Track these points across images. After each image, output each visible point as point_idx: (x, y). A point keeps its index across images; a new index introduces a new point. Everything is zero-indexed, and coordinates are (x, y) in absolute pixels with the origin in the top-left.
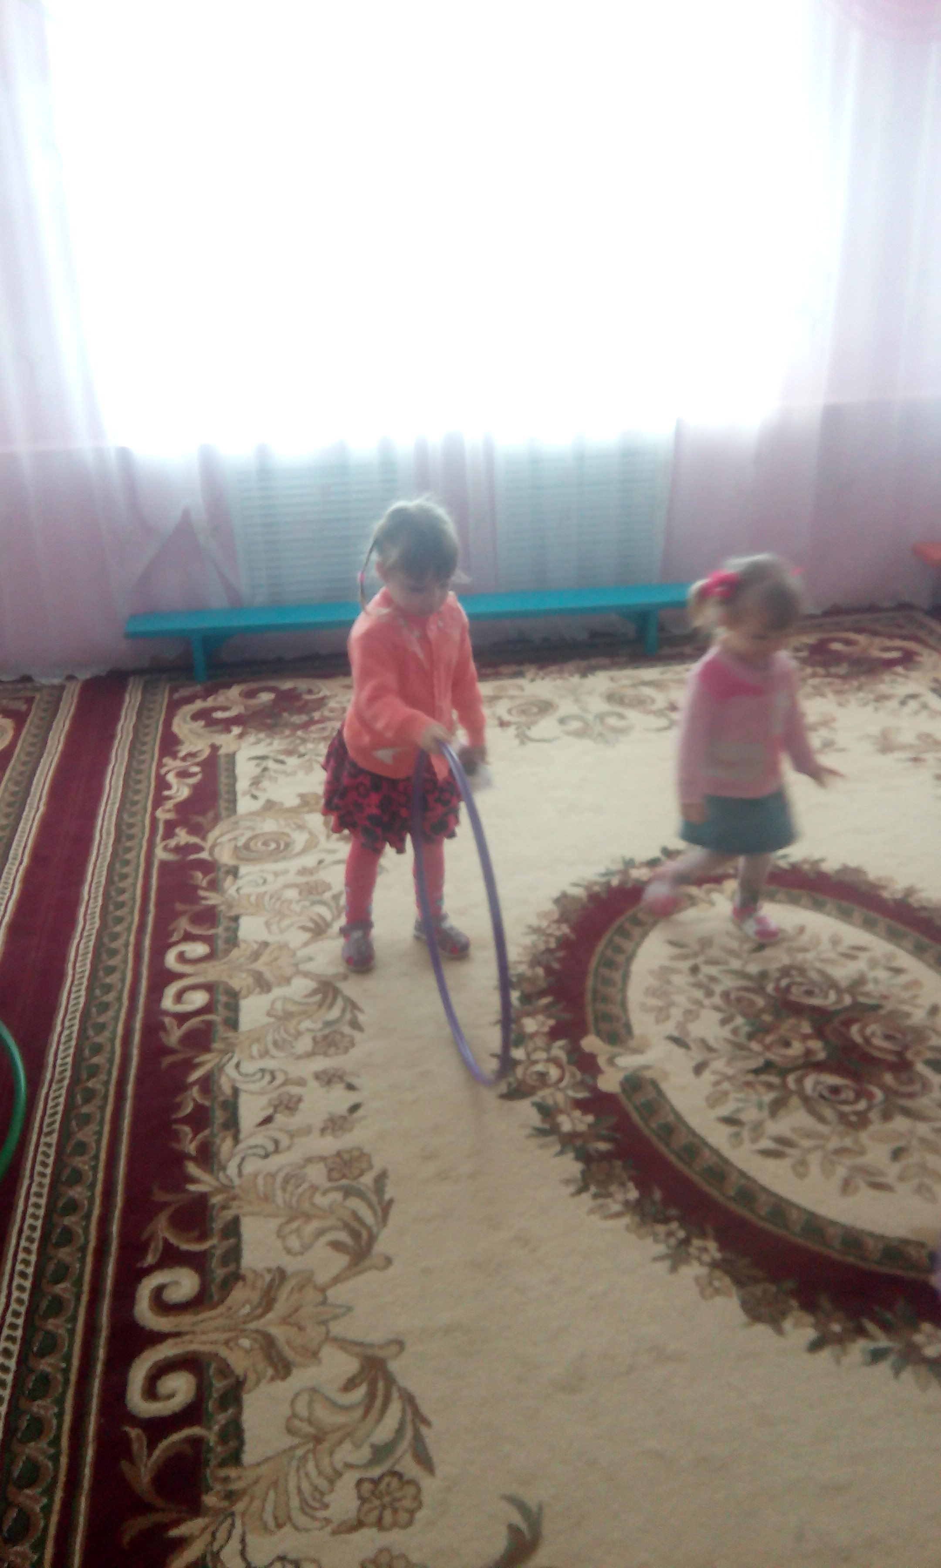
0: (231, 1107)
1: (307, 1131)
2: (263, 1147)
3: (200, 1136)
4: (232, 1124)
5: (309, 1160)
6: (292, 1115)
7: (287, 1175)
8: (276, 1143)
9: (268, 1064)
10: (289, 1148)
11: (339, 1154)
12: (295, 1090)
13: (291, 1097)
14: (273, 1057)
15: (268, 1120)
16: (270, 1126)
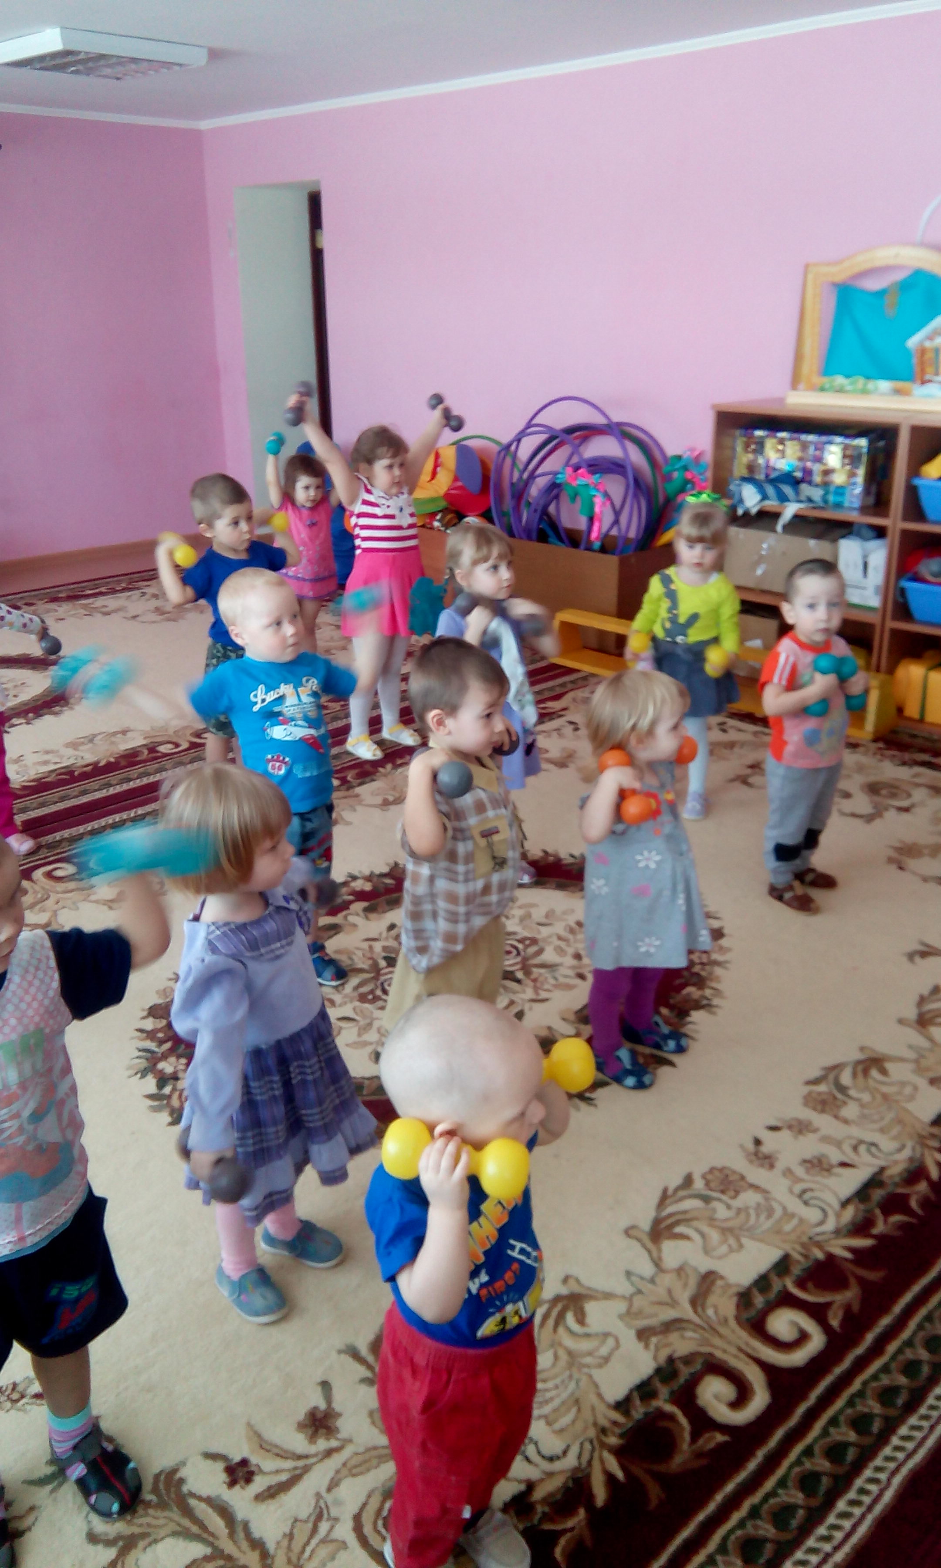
1: (826, 1139)
2: (868, 1151)
4: (873, 1182)
5: (846, 1122)
6: (823, 1155)
7: (870, 1124)
10: (850, 1138)
11: (821, 1112)
12: (800, 1172)
13: (808, 1171)
15: (842, 1165)
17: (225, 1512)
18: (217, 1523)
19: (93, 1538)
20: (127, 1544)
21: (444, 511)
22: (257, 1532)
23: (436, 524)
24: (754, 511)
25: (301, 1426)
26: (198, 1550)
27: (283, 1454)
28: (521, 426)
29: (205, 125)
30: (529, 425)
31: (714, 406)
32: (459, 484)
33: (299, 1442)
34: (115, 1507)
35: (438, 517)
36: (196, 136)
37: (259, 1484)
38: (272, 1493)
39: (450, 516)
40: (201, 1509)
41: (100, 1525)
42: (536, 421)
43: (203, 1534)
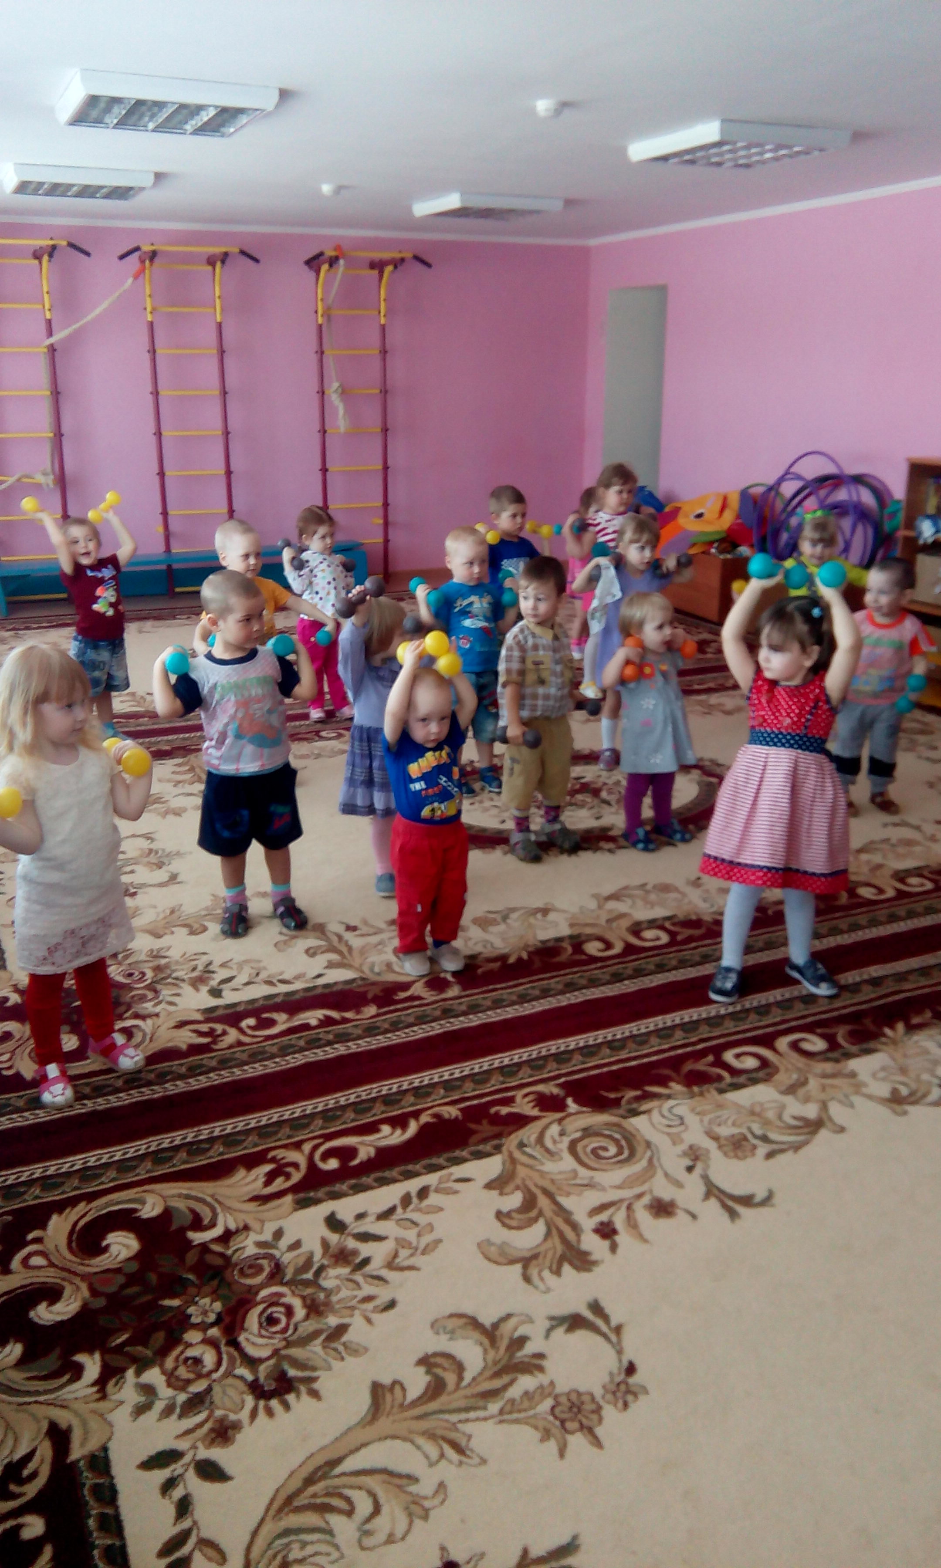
17: (340, 937)
18: (335, 939)
19: (281, 933)
20: (294, 937)
21: (721, 541)
22: (350, 943)
23: (713, 551)
24: (930, 540)
25: (386, 922)
26: (322, 943)
27: (372, 926)
28: (781, 473)
29: (593, 242)
30: (787, 472)
31: (908, 460)
32: (739, 521)
33: (383, 926)
34: (293, 924)
35: (716, 545)
36: (585, 251)
37: (357, 933)
38: (362, 935)
39: (724, 545)
40: (329, 935)
41: (285, 930)
42: (792, 470)
43: (327, 939)
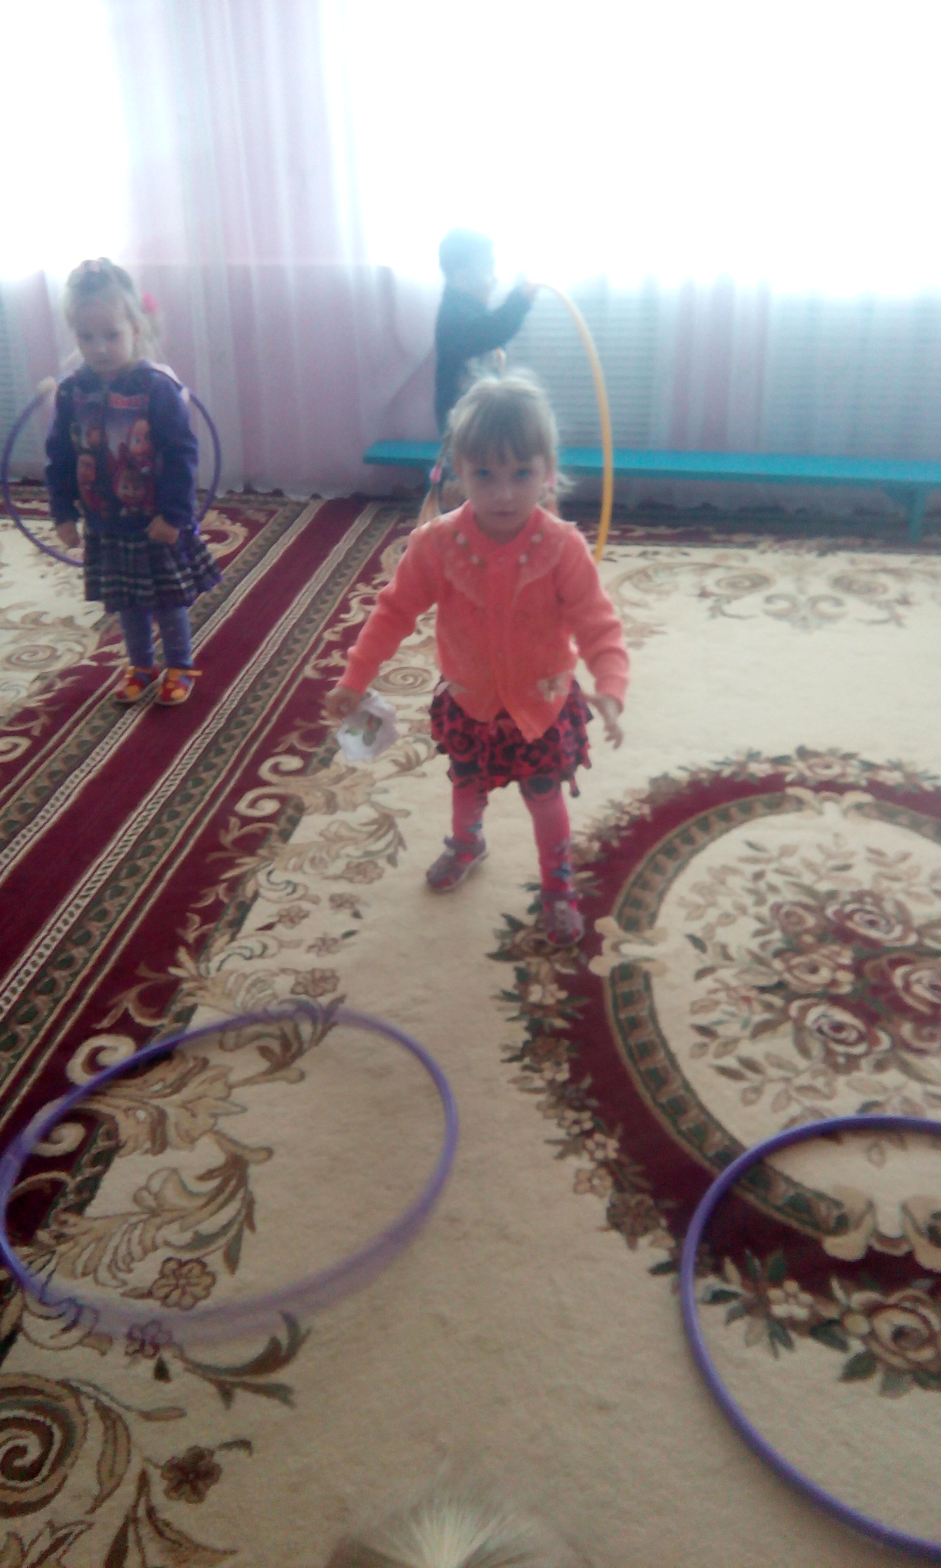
0: (244, 909)
1: (296, 944)
2: (252, 950)
3: (206, 927)
4: (237, 924)
5: (284, 971)
6: (292, 928)
7: (258, 978)
8: (265, 947)
9: (297, 878)
10: (273, 955)
11: (313, 971)
12: (306, 905)
13: (300, 910)
14: (304, 873)
15: (269, 927)
16: (269, 932)
